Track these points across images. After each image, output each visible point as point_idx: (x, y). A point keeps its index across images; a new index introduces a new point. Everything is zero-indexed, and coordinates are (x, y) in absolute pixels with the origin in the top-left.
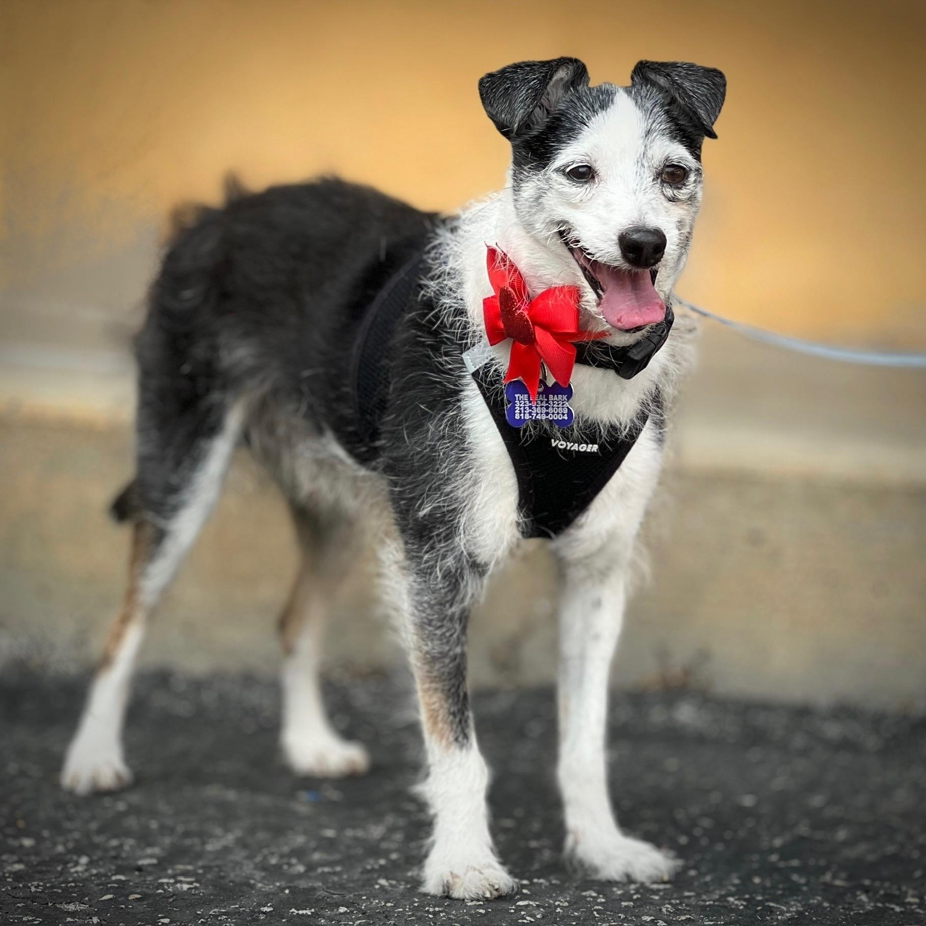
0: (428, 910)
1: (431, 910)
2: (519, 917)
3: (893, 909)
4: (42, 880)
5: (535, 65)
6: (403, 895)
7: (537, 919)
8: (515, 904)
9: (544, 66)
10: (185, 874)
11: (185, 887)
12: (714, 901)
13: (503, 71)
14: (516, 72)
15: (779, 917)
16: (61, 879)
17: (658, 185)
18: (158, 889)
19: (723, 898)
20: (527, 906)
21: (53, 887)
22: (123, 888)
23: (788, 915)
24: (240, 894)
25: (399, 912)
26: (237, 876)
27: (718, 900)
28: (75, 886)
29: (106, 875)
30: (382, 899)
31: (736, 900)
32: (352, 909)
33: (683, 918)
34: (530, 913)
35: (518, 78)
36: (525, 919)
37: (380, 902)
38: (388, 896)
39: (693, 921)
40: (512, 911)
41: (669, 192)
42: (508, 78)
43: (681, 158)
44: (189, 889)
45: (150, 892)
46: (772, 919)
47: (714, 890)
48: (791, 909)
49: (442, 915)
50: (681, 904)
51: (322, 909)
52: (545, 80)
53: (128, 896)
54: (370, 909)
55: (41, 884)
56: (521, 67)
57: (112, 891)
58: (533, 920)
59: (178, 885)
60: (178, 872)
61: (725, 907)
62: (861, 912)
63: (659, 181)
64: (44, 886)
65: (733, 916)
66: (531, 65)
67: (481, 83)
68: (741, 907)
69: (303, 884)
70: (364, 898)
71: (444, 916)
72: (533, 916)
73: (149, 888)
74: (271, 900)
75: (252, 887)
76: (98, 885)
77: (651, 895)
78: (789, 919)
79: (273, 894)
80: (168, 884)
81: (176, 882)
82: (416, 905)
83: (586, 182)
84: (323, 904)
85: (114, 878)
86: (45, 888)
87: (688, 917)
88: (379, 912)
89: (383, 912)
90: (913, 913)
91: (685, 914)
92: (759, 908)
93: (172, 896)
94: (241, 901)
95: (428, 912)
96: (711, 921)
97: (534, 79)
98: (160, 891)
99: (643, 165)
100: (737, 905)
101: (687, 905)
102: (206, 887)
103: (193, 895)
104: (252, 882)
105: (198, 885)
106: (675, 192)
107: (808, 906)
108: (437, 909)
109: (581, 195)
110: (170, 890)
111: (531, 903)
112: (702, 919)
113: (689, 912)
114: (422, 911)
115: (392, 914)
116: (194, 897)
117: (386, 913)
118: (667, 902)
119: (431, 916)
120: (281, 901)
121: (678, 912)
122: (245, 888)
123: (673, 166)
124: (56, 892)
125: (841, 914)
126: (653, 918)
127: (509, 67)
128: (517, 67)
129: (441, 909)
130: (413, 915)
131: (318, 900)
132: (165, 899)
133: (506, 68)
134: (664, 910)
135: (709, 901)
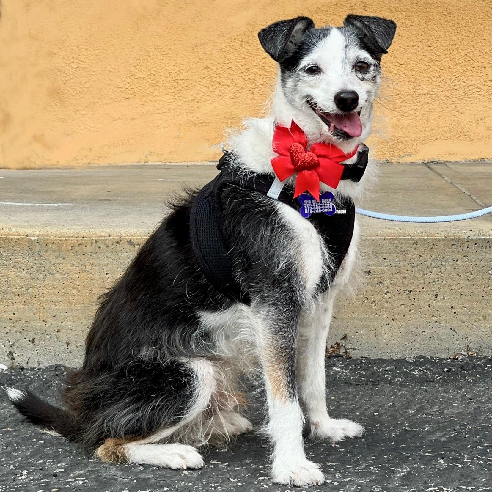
0: (211, 486)
1: (213, 485)
2: (260, 486)
3: (458, 466)
4: (4, 485)
5: (286, 22)
6: (197, 479)
7: (269, 486)
8: (257, 479)
9: (290, 23)
10: (80, 476)
11: (81, 483)
12: (363, 469)
13: (270, 27)
14: (276, 27)
15: (398, 475)
16: (14, 483)
17: (354, 72)
18: (66, 485)
19: (367, 467)
20: (263, 480)
21: (10, 488)
22: (48, 486)
23: (403, 474)
24: (110, 484)
25: (196, 488)
26: (107, 475)
27: (365, 469)
28: (22, 487)
29: (37, 480)
30: (186, 482)
31: (374, 468)
32: (170, 488)
33: (347, 480)
34: (266, 483)
35: (277, 30)
36: (263, 487)
37: (185, 483)
38: (189, 480)
39: (353, 481)
40: (256, 483)
41: (360, 76)
42: (272, 30)
43: (365, 58)
44: (83, 483)
45: (62, 487)
46: (394, 476)
47: (362, 463)
48: (404, 470)
49: (219, 488)
50: (345, 472)
51: (155, 489)
52: (290, 30)
53: (51, 490)
54: (180, 487)
55: (4, 486)
56: (279, 24)
57: (42, 488)
58: (267, 487)
59: (77, 482)
60: (76, 475)
61: (369, 472)
62: (441, 469)
63: (354, 70)
64: (6, 487)
65: (374, 477)
66: (284, 22)
67: (259, 35)
68: (378, 471)
69: (143, 476)
70: (176, 481)
71: (220, 489)
72: (267, 485)
73: (62, 485)
74: (127, 486)
75: (116, 480)
76: (34, 485)
77: (329, 469)
78: (403, 476)
79: (128, 483)
80: (71, 481)
81: (75, 481)
82: (204, 483)
83: (316, 74)
84: (155, 487)
85: (42, 481)
86: (6, 489)
87: (350, 479)
88: (185, 489)
89: (188, 489)
90: (468, 467)
91: (348, 478)
92: (387, 471)
93: (74, 488)
94: (111, 488)
95: (211, 487)
96: (363, 480)
97: (285, 30)
98: (68, 486)
99: (345, 62)
100: (375, 470)
101: (348, 473)
102: (92, 482)
103: (85, 486)
104: (116, 477)
105: (87, 481)
106: (364, 75)
107: (412, 468)
108: (216, 485)
109: (315, 80)
110: (73, 485)
111: (266, 478)
112: (358, 479)
113: (350, 476)
114: (208, 486)
115: (192, 489)
116: (86, 488)
117: (189, 489)
118: (338, 472)
119: (213, 489)
120: (133, 487)
121: (344, 477)
122: (113, 481)
123: (361, 62)
124: (12, 490)
125: (431, 471)
126: (331, 481)
127: (273, 25)
128: (276, 24)
129: (218, 485)
130: (203, 489)
131: (152, 485)
132: (71, 490)
133: (271, 26)
134: (337, 476)
135: (360, 469)
